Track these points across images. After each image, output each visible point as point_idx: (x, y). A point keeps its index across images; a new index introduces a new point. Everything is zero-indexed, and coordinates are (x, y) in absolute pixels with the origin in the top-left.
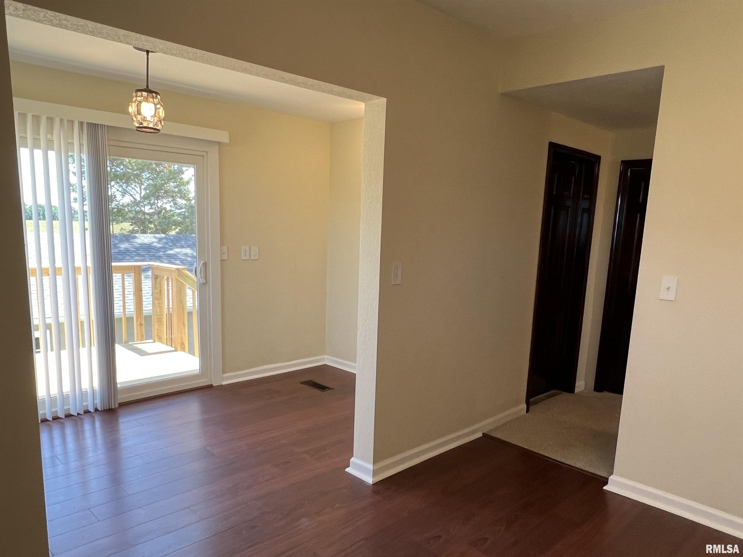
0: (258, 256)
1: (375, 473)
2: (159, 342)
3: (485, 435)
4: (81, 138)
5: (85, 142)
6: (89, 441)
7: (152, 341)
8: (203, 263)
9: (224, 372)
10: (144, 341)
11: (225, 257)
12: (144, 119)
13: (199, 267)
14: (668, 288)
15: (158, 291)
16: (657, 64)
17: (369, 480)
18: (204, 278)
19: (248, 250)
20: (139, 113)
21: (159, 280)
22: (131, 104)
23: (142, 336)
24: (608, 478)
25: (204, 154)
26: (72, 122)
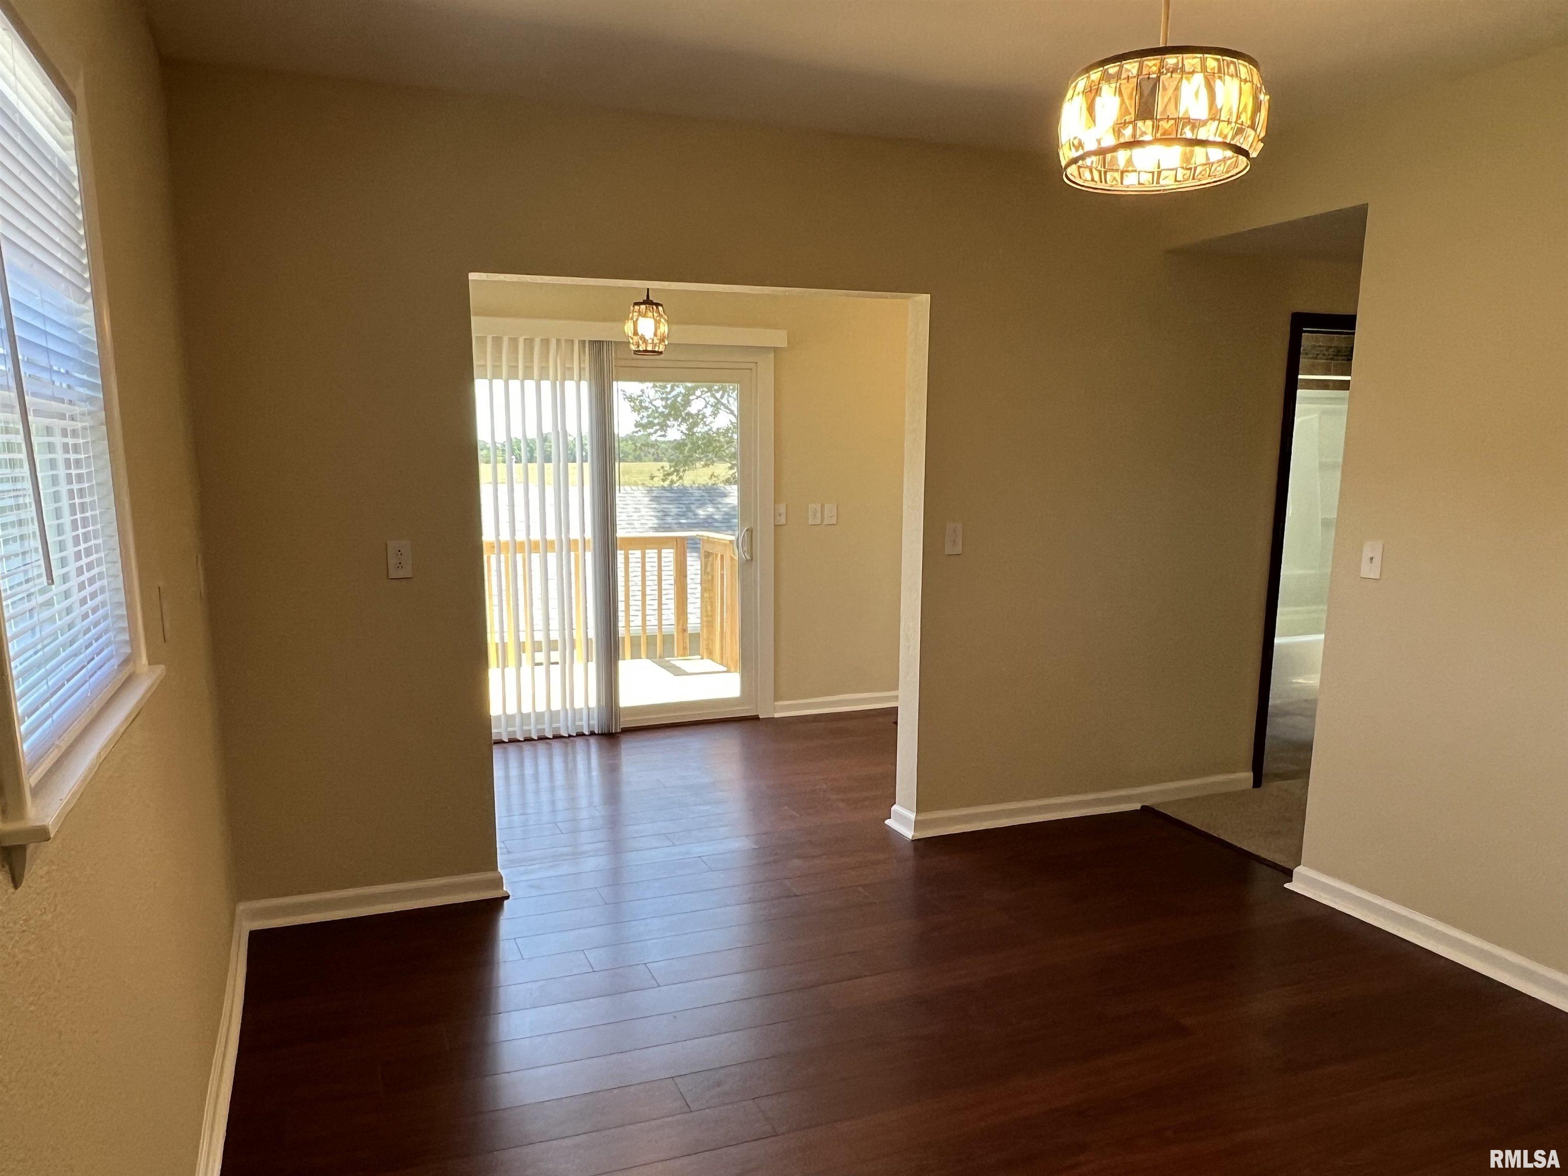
0: (835, 518)
1: (918, 825)
2: (709, 660)
3: (1144, 808)
4: (582, 361)
5: (586, 365)
6: (581, 776)
7: (700, 657)
8: (747, 530)
9: (776, 698)
10: (687, 656)
11: (783, 520)
12: (643, 338)
13: (741, 536)
14: (1372, 559)
15: (710, 577)
16: (1357, 202)
17: (909, 833)
18: (748, 553)
19: (819, 509)
20: (636, 333)
21: (711, 559)
22: (627, 321)
23: (685, 648)
24: (1293, 871)
25: (752, 366)
26: (572, 341)
